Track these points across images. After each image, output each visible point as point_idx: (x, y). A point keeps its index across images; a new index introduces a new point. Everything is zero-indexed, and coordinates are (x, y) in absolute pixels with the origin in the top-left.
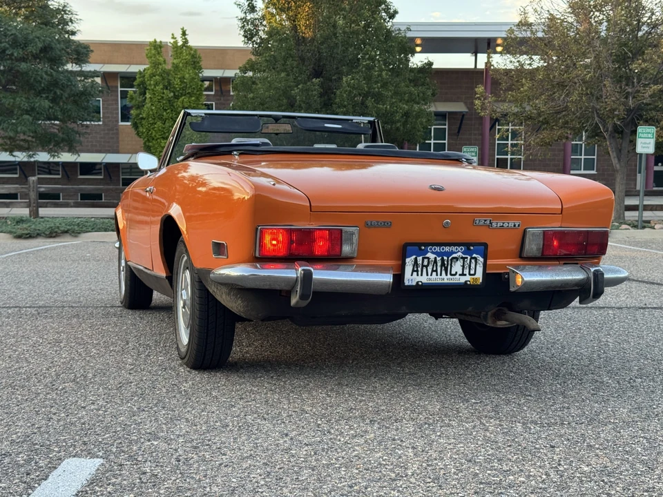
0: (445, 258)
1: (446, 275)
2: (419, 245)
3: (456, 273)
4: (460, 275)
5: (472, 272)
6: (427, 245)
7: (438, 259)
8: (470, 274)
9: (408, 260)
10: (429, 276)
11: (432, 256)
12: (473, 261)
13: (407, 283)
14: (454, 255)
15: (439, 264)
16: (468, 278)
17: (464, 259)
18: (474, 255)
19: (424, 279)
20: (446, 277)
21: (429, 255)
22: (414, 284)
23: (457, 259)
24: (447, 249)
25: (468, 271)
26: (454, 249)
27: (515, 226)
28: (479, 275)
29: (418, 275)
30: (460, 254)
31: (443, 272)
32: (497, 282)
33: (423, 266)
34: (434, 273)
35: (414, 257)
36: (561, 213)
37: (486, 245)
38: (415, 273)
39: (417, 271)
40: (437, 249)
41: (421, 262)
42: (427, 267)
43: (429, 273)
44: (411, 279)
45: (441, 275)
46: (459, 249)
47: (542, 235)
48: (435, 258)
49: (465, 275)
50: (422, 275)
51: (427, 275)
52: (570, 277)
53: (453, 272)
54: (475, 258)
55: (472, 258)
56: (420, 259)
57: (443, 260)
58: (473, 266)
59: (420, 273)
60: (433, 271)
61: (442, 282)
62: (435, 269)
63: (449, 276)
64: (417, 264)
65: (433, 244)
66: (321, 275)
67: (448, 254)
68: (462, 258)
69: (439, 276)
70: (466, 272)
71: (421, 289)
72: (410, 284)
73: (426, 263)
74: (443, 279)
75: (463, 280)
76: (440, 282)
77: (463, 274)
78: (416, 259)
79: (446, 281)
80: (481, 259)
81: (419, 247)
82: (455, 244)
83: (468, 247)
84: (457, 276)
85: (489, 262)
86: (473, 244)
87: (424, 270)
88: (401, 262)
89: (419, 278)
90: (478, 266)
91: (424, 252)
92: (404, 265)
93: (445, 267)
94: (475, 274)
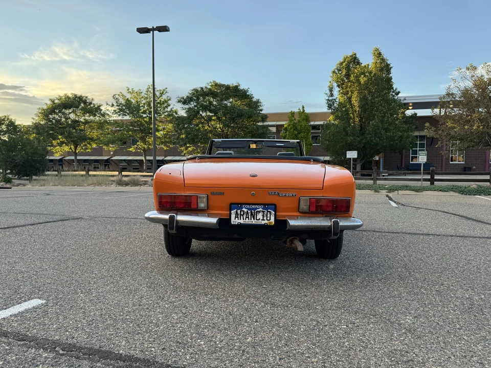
0: (253, 211)
2: (238, 204)
5: (268, 219)
6: (242, 204)
7: (249, 211)
8: (267, 220)
9: (232, 212)
10: (245, 220)
12: (268, 213)
13: (232, 223)
14: (258, 210)
15: (250, 214)
16: (266, 222)
17: (263, 212)
18: (269, 210)
19: (242, 221)
20: (254, 221)
21: (244, 209)
22: (237, 223)
23: (259, 212)
24: (253, 207)
26: (257, 207)
27: (293, 195)
28: (273, 220)
30: (261, 209)
31: (252, 218)
32: (281, 224)
33: (241, 215)
34: (247, 219)
36: (323, 189)
37: (275, 205)
38: (237, 218)
39: (238, 217)
40: (248, 206)
42: (243, 215)
44: (234, 221)
46: (261, 206)
47: (309, 200)
48: (247, 211)
49: (265, 220)
50: (240, 219)
51: (243, 219)
52: (319, 224)
53: (258, 219)
54: (270, 212)
56: (239, 211)
57: (251, 212)
58: (269, 215)
60: (246, 217)
64: (238, 214)
65: (246, 204)
66: (181, 218)
67: (255, 209)
68: (262, 211)
69: (250, 220)
70: (265, 218)
71: (240, 225)
72: (234, 223)
73: (242, 213)
75: (263, 222)
76: (251, 223)
77: (263, 220)
78: (237, 211)
79: (254, 223)
80: (274, 213)
81: (239, 205)
82: (258, 204)
83: (266, 206)
84: (260, 220)
85: (277, 214)
86: (268, 205)
87: (242, 217)
88: (229, 212)
89: (239, 221)
90: (271, 216)
91: (241, 208)
92: (230, 214)
93: (253, 216)
94: (270, 220)
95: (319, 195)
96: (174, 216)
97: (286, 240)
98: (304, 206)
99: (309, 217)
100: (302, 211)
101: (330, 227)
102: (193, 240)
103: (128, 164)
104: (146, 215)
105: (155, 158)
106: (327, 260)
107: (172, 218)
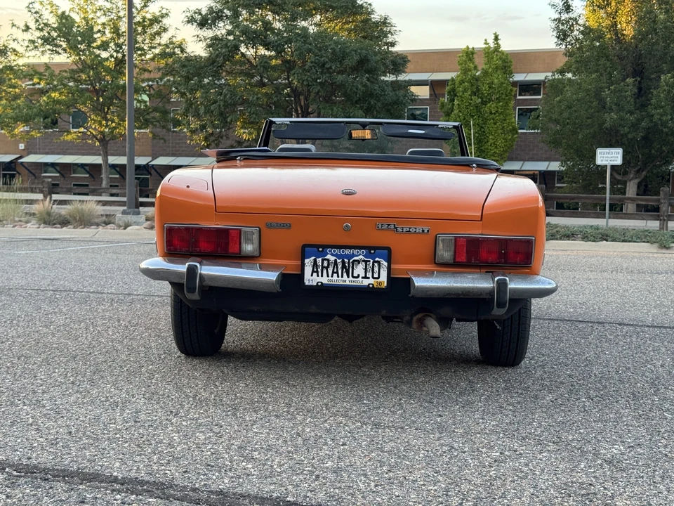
0: (346, 260)
1: (348, 277)
2: (318, 246)
3: (359, 275)
4: (362, 278)
5: (376, 275)
6: (325, 247)
7: (338, 261)
8: (373, 278)
9: (306, 261)
10: (330, 278)
11: (332, 259)
12: (376, 264)
13: (307, 283)
14: (356, 258)
15: (340, 266)
16: (371, 281)
17: (366, 262)
18: (377, 259)
19: (325, 280)
20: (347, 280)
21: (329, 256)
22: (315, 284)
23: (359, 262)
24: (347, 252)
25: (371, 274)
26: (355, 252)
27: (423, 231)
28: (384, 278)
29: (318, 276)
30: (361, 257)
31: (345, 274)
32: (400, 285)
33: (323, 267)
34: (335, 275)
35: (313, 258)
36: (481, 220)
37: (389, 249)
38: (315, 274)
39: (317, 272)
40: (337, 251)
41: (320, 263)
42: (327, 268)
43: (330, 274)
44: (310, 279)
45: (342, 277)
46: (361, 252)
47: (453, 241)
48: (336, 260)
49: (369, 278)
50: (322, 276)
51: (328, 276)
52: (471, 285)
53: (355, 275)
54: (379, 262)
55: (374, 262)
56: (319, 260)
57: (343, 263)
58: (376, 269)
59: (320, 274)
60: (333, 273)
61: (344, 283)
62: (335, 271)
63: (351, 278)
64: (317, 265)
65: (333, 247)
66: (209, 270)
67: (350, 257)
68: (364, 261)
69: (340, 278)
70: (369, 275)
71: (321, 289)
72: (310, 283)
73: (325, 264)
74: (345, 281)
75: (366, 282)
76: (342, 283)
77: (366, 277)
78: (315, 260)
79: (347, 283)
80: (386, 264)
81: (319, 249)
82: (355, 247)
83: (372, 251)
84: (360, 279)
85: (393, 266)
86: (375, 248)
87: (325, 271)
88: (299, 263)
89: (320, 279)
90: (381, 270)
91: (323, 254)
92: (303, 265)
93: (347, 270)
94: (378, 278)
95: (476, 232)
96: (196, 266)
97: (412, 319)
98: (445, 254)
99: (454, 273)
100: (441, 261)
101: (491, 292)
102: (231, 319)
103: (62, 175)
104: (143, 265)
105: (131, 160)
106: (500, 368)
107: (192, 271)
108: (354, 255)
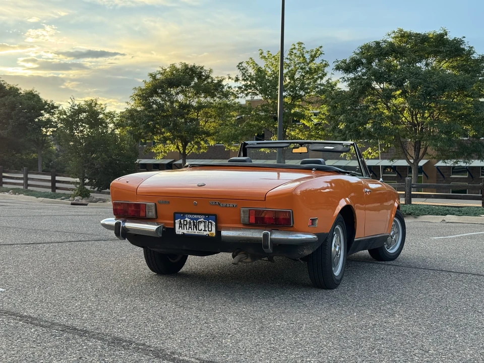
0: (195, 221)
1: (197, 230)
2: (181, 213)
5: (210, 230)
6: (184, 214)
7: (191, 221)
8: (209, 231)
9: (176, 221)
10: (188, 230)
12: (210, 224)
13: (177, 233)
14: (200, 220)
15: (192, 224)
16: (208, 232)
17: (205, 222)
18: (210, 221)
19: (185, 231)
20: (196, 232)
21: (186, 219)
22: (181, 233)
23: (201, 222)
24: (195, 216)
25: (207, 229)
26: (199, 216)
27: (233, 206)
28: (214, 231)
29: (182, 229)
30: (202, 219)
31: (195, 229)
33: (184, 225)
34: (190, 229)
35: (180, 219)
36: (265, 200)
37: (215, 215)
38: (180, 228)
39: (181, 227)
40: (191, 216)
41: (183, 223)
42: (186, 225)
44: (179, 231)
46: (202, 217)
47: (248, 211)
50: (184, 229)
53: (200, 229)
55: (209, 222)
56: (182, 221)
57: (194, 222)
58: (210, 226)
60: (189, 227)
64: (181, 224)
65: (188, 214)
67: (197, 219)
68: (204, 222)
69: (193, 231)
71: (184, 236)
72: (179, 233)
73: (185, 223)
75: (205, 233)
76: (194, 233)
77: (205, 231)
78: (180, 221)
79: (196, 233)
80: (214, 223)
81: (182, 215)
84: (202, 231)
85: (218, 225)
86: (209, 215)
87: (185, 227)
88: (173, 222)
89: (183, 231)
90: (212, 227)
91: (184, 218)
92: (175, 223)
93: (196, 226)
94: (211, 231)
95: (260, 207)
96: (120, 223)
98: (244, 217)
100: (243, 223)
107: (117, 225)
108: (198, 219)
